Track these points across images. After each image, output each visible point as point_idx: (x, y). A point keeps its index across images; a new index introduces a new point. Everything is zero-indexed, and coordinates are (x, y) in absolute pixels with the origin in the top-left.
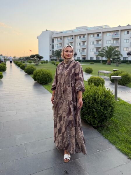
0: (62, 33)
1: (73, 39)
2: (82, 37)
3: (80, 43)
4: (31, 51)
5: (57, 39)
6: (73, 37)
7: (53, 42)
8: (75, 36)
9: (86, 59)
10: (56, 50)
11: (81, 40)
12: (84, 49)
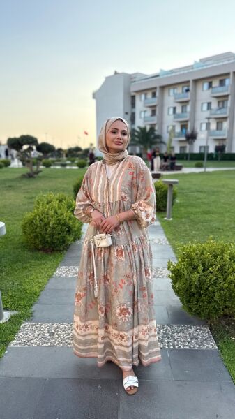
0: (158, 76)
1: (187, 91)
2: (216, 83)
3: (209, 104)
6: (188, 86)
7: (133, 105)
8: (196, 81)
11: (212, 93)
12: (222, 122)
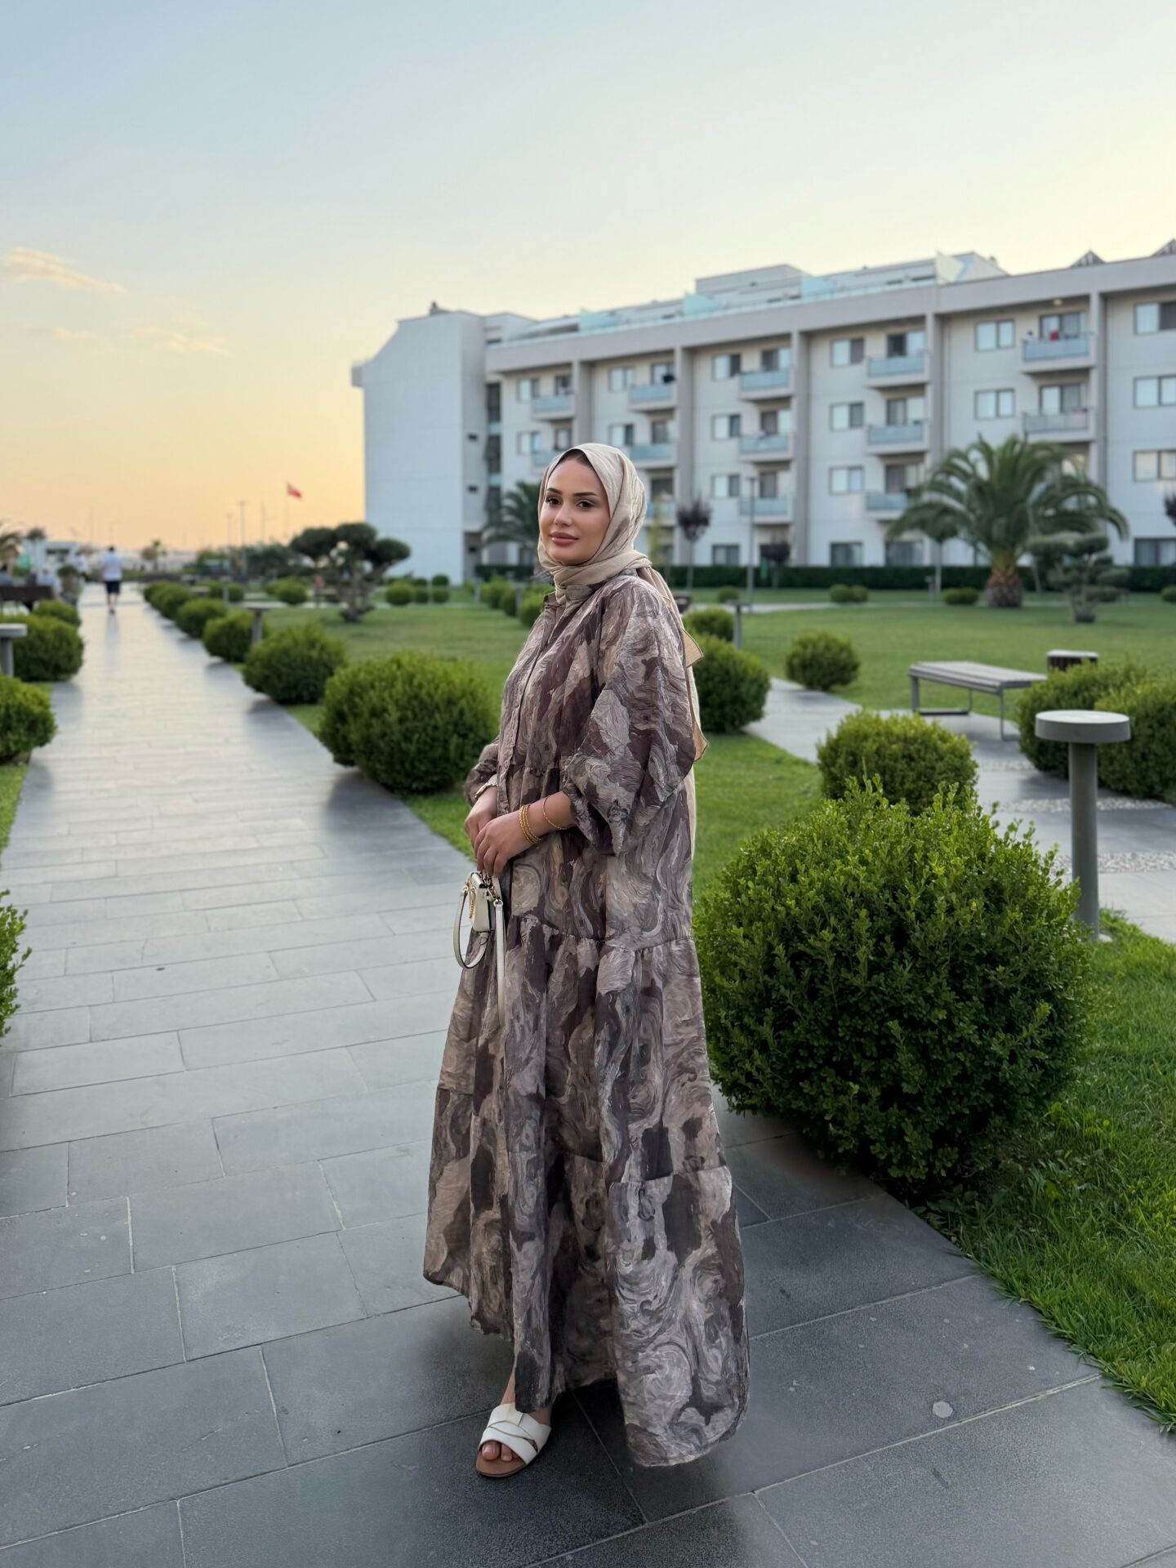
0: (574, 328)
1: (668, 379)
2: (751, 361)
3: (734, 419)
4: (297, 494)
5: (526, 386)
6: (670, 364)
7: (494, 411)
8: (693, 352)
9: (795, 559)
10: (522, 486)
11: (743, 389)
12: (774, 474)
